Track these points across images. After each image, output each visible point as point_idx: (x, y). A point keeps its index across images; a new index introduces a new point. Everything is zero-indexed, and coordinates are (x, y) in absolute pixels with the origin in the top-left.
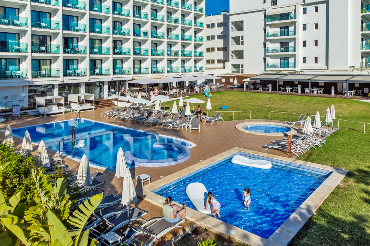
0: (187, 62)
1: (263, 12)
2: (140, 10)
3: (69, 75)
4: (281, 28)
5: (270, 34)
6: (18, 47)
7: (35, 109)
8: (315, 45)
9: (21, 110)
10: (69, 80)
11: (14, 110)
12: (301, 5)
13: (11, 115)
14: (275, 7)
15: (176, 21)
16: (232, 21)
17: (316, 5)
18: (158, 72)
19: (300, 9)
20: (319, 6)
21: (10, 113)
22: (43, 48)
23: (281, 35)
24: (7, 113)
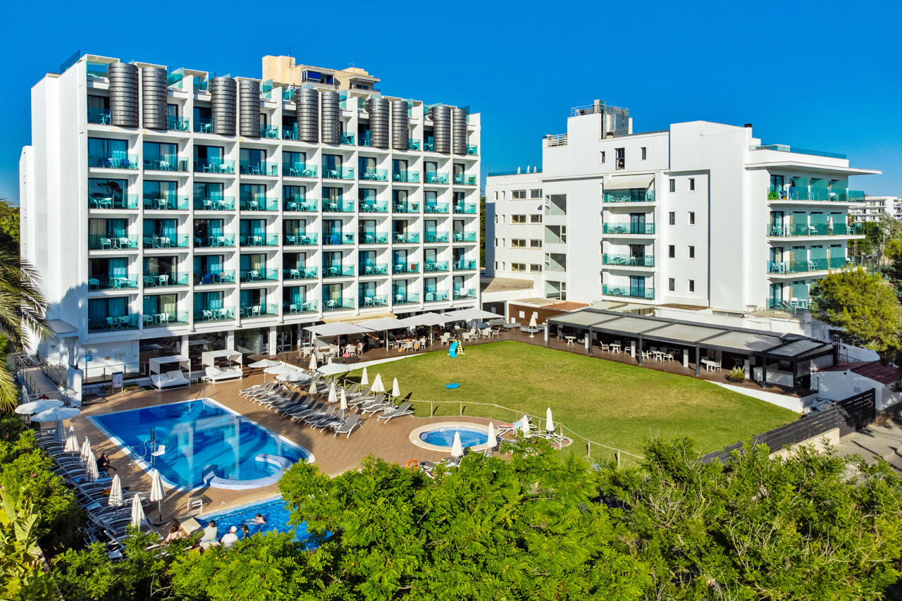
0: (440, 281)
1: (601, 180)
2: (342, 194)
3: (206, 319)
4: (632, 214)
5: (611, 226)
6: (126, 279)
7: (148, 376)
8: (691, 257)
9: (124, 379)
10: (204, 328)
11: (114, 380)
12: (665, 173)
13: (111, 386)
14: (622, 171)
15: (415, 207)
16: (548, 194)
17: (691, 177)
18: (377, 304)
19: (664, 181)
20: (696, 177)
21: (109, 384)
22: (164, 278)
23: (632, 232)
24: (105, 384)
